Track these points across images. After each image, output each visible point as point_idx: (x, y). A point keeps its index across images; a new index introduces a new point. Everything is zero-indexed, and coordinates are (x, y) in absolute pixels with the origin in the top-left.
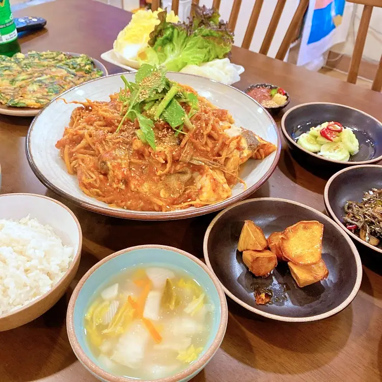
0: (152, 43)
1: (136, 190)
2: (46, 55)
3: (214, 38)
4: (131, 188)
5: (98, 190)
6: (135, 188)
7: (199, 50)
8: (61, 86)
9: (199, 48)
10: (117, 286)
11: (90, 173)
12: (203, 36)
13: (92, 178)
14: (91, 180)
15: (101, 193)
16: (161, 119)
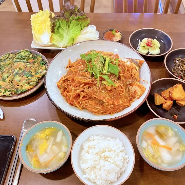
0: (53, 31)
1: (118, 105)
2: (3, 58)
3: (82, 19)
4: (115, 105)
5: (102, 112)
6: (117, 104)
7: (77, 27)
8: (28, 71)
9: (76, 26)
10: (144, 141)
11: (95, 107)
12: (76, 20)
13: (98, 108)
14: (98, 110)
15: (103, 112)
16: (109, 73)
